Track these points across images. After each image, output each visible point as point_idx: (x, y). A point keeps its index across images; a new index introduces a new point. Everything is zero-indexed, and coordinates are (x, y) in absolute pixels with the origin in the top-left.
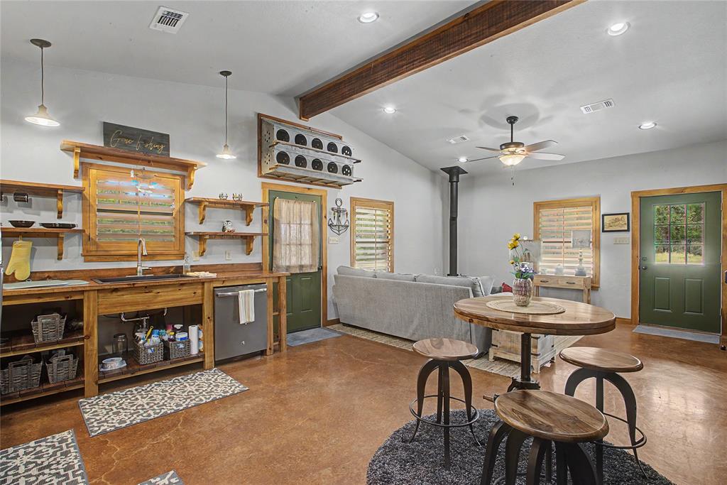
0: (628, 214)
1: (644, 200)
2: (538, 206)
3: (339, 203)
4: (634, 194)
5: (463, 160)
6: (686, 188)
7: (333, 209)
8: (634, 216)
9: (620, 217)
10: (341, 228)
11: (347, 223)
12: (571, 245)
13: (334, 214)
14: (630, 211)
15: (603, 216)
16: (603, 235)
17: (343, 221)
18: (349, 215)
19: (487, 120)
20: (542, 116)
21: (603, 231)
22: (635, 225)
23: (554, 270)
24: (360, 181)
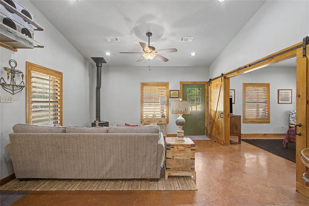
0: (179, 91)
1: (184, 85)
2: (143, 85)
3: (13, 64)
4: (181, 82)
5: (108, 54)
6: (196, 82)
7: (6, 69)
8: (181, 92)
9: (176, 92)
10: (15, 88)
11: (22, 84)
12: (160, 103)
13: (8, 74)
14: (179, 89)
15: (170, 91)
16: (170, 99)
17: (18, 81)
18: (24, 78)
19: (136, 31)
20: (163, 37)
21: (170, 98)
22: (181, 95)
23: (152, 115)
24: (43, 47)
